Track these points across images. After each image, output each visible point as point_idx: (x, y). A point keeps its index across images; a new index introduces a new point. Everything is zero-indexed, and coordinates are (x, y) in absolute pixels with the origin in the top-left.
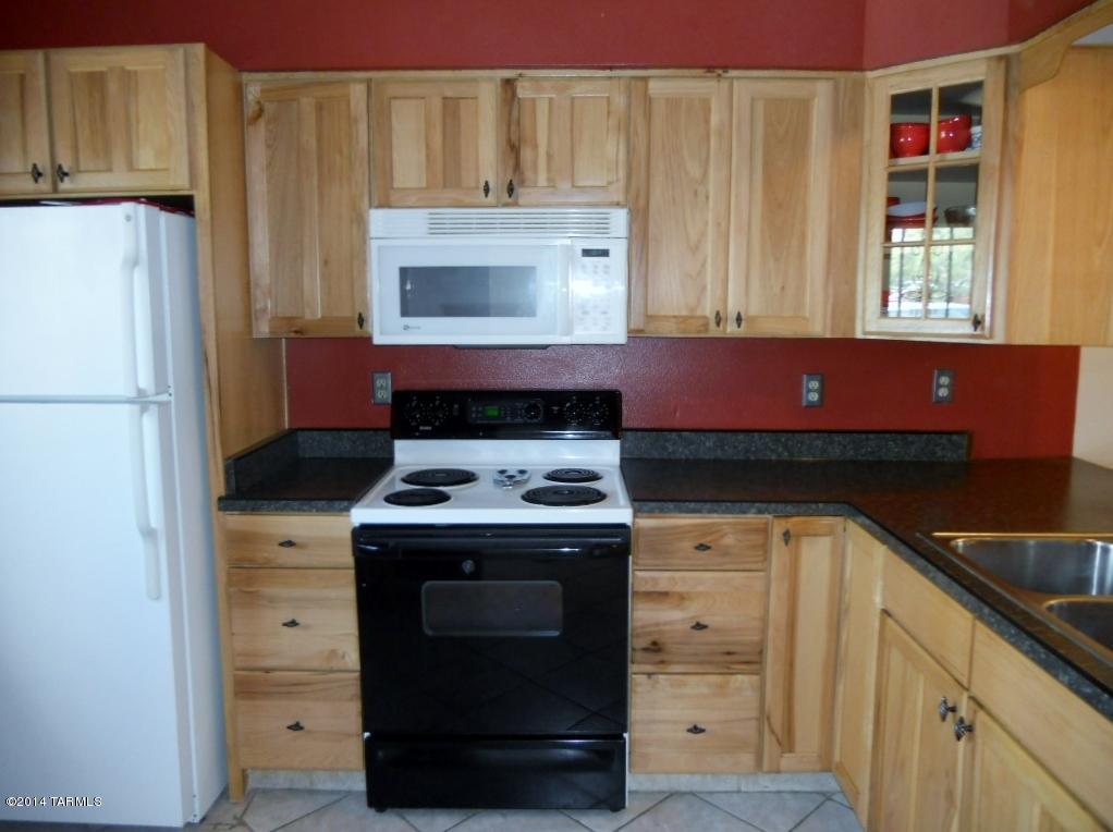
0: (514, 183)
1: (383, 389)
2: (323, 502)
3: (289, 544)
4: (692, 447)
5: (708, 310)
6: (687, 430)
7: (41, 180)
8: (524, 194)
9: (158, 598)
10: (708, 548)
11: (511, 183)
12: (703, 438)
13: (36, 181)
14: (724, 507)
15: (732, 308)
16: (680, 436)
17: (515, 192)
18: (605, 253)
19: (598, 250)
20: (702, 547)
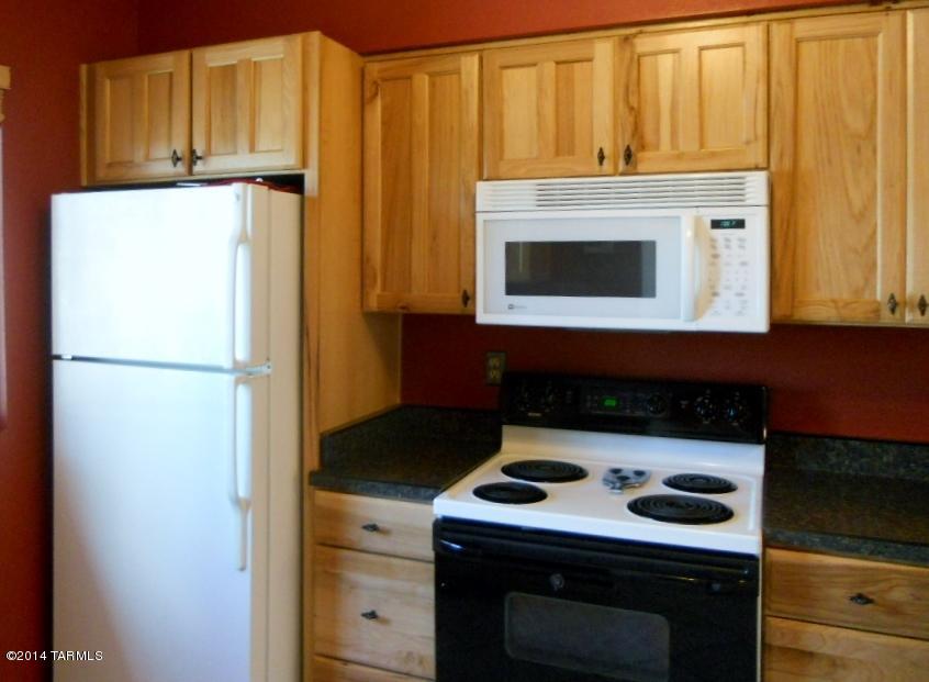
0: (633, 148)
1: (495, 367)
2: (409, 488)
3: (374, 528)
4: (864, 460)
5: (880, 293)
6: (857, 439)
7: (179, 164)
8: (646, 159)
9: (243, 569)
10: (869, 601)
11: (628, 149)
12: (878, 450)
13: (175, 165)
14: (892, 550)
15: (912, 289)
16: (846, 445)
17: (633, 158)
18: (740, 224)
19: (731, 221)
20: (861, 599)
